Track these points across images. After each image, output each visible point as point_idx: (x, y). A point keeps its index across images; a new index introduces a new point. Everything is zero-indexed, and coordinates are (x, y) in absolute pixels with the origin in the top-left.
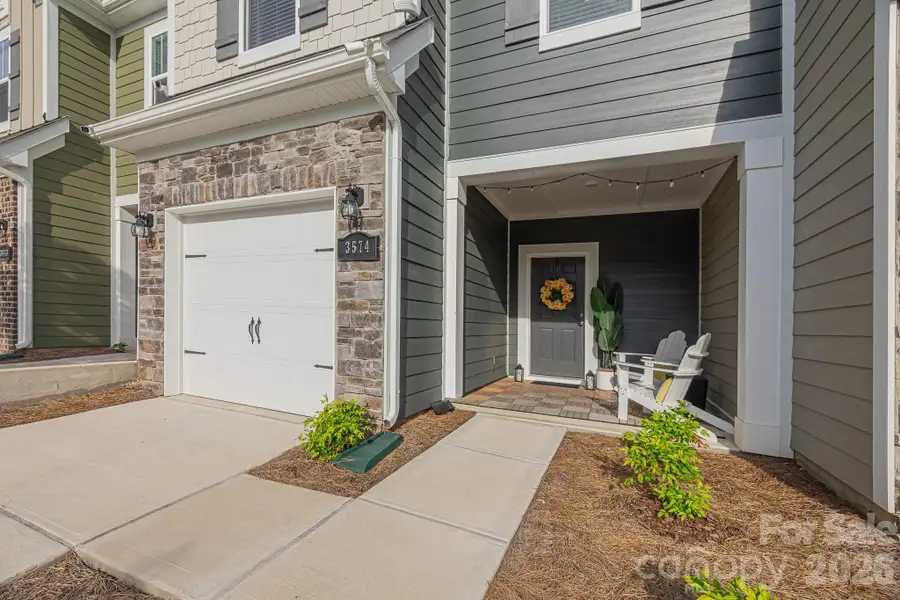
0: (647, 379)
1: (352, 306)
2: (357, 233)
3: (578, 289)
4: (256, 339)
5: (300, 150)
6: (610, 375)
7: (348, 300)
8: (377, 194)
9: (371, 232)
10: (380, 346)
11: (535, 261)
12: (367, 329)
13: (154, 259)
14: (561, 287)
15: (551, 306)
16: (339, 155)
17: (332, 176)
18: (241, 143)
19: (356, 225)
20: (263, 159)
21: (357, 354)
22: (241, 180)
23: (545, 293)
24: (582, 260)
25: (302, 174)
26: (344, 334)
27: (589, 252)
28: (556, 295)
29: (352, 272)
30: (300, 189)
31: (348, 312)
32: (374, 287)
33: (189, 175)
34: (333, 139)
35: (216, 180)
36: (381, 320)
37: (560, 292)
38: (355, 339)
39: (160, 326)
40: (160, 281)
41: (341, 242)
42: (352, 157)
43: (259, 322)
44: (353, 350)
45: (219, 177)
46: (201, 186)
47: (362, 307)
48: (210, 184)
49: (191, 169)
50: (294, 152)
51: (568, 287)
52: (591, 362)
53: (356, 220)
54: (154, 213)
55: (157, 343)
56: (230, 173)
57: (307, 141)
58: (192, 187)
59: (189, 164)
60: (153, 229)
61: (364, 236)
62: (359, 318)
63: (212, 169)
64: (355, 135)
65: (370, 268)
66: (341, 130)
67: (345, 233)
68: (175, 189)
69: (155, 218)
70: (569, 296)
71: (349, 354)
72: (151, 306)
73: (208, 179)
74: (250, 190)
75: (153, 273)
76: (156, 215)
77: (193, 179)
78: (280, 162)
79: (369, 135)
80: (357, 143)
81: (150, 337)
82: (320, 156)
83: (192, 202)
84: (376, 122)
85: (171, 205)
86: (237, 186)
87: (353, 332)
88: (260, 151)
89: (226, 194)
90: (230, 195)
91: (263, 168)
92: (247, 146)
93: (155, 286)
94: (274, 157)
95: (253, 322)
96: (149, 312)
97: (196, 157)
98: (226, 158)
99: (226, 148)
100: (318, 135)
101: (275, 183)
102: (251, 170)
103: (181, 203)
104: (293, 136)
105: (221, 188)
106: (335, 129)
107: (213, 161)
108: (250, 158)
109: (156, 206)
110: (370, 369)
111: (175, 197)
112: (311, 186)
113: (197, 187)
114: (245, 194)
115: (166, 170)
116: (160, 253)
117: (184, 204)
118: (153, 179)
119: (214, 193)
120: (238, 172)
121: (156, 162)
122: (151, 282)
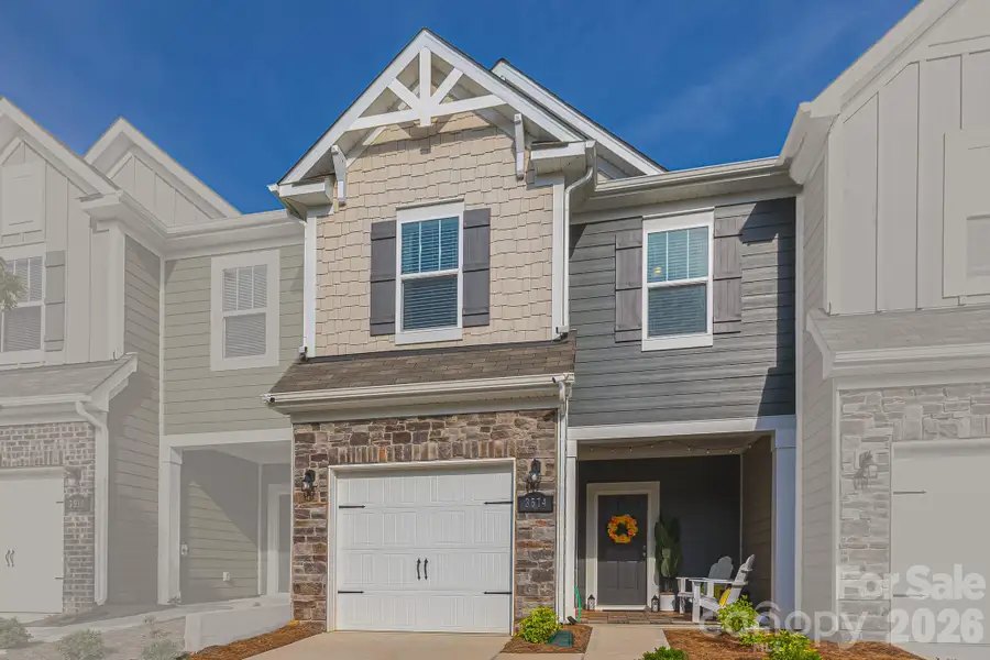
0: (711, 593)
1: (530, 545)
2: (533, 493)
3: (642, 525)
4: (422, 574)
5: (482, 429)
6: (672, 597)
7: (525, 540)
8: (552, 466)
9: (546, 492)
10: (553, 572)
11: (601, 498)
12: (542, 561)
13: (314, 510)
14: (626, 522)
15: (618, 539)
16: (520, 436)
17: (512, 450)
18: (421, 418)
19: (533, 488)
20: (444, 432)
21: (533, 579)
22: (421, 447)
23: (612, 528)
24: (645, 497)
25: (483, 447)
26: (521, 566)
27: (651, 490)
28: (622, 529)
29: (528, 521)
30: (481, 458)
31: (526, 550)
32: (548, 531)
33: (359, 439)
34: (513, 423)
35: (392, 445)
36: (553, 554)
37: (625, 526)
38: (532, 569)
39: (323, 570)
40: (323, 530)
41: (520, 499)
42: (529, 438)
43: (426, 561)
44: (530, 577)
45: (394, 442)
46: (375, 449)
47: (537, 546)
48: (385, 448)
49: (363, 434)
50: (477, 429)
51: (633, 522)
52: (652, 589)
53: (532, 485)
54: (315, 469)
55: (320, 585)
56: (409, 441)
57: (489, 423)
58: (364, 449)
59: (363, 429)
60: (314, 484)
61: (542, 496)
62: (534, 553)
63: (387, 437)
64: (532, 422)
65: (544, 517)
66: (521, 418)
67: (523, 493)
68: (341, 449)
69: (317, 475)
70: (634, 530)
71: (526, 580)
72: (310, 553)
73: (382, 444)
74: (430, 456)
75: (312, 523)
76: (318, 471)
77: (366, 442)
78: (462, 435)
79: (544, 423)
80: (533, 428)
81: (309, 581)
82: (501, 435)
83: (364, 462)
84: (552, 415)
85: (336, 463)
86: (416, 453)
87: (530, 564)
88: (441, 426)
89: (403, 457)
90: (408, 459)
91: (444, 440)
92: (427, 420)
93: (315, 534)
94: (455, 431)
95: (419, 562)
96: (307, 558)
97: (371, 425)
98: (402, 428)
99: (403, 419)
100: (499, 419)
101: (457, 452)
102: (431, 440)
103: (349, 462)
104: (476, 418)
105: (398, 451)
106: (515, 417)
107: (388, 429)
108: (431, 430)
109: (317, 463)
110: (544, 590)
111: (342, 457)
112: (491, 456)
113: (370, 450)
114: (425, 458)
115: (330, 433)
116: (322, 505)
117: (354, 463)
118: (312, 439)
119: (390, 455)
120: (417, 440)
121: (316, 425)
122: (310, 531)
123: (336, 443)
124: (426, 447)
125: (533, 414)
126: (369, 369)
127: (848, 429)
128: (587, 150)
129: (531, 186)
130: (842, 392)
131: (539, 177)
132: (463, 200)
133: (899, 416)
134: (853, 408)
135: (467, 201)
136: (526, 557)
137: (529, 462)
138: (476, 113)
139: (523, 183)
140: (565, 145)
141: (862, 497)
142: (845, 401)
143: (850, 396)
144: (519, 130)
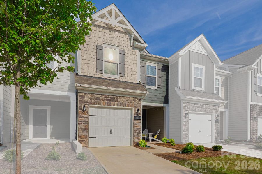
1: (136, 127)
4: (111, 133)
5: (127, 100)
7: (136, 126)
12: (139, 130)
13: (85, 116)
16: (135, 103)
17: (133, 106)
18: (113, 96)
19: (137, 114)
20: (118, 100)
25: (127, 104)
29: (136, 122)
30: (127, 107)
31: (136, 128)
32: (140, 124)
35: (106, 101)
36: (141, 129)
38: (137, 132)
39: (87, 132)
40: (88, 121)
41: (134, 117)
43: (112, 130)
46: (102, 102)
47: (138, 127)
49: (99, 98)
50: (126, 100)
55: (87, 136)
57: (128, 99)
59: (99, 96)
61: (139, 116)
63: (105, 99)
65: (139, 121)
66: (135, 99)
67: (135, 115)
71: (136, 134)
72: (84, 127)
73: (104, 101)
74: (115, 105)
75: (84, 119)
76: (86, 106)
77: (99, 100)
78: (122, 101)
79: (139, 101)
80: (137, 102)
81: (84, 135)
82: (131, 102)
83: (99, 105)
84: (140, 99)
85: (91, 104)
86: (112, 104)
87: (136, 131)
88: (118, 98)
89: (109, 105)
90: (110, 105)
91: (119, 102)
92: (115, 97)
93: (85, 122)
94: (121, 100)
95: (110, 130)
96: (83, 129)
97: (101, 96)
98: (109, 98)
99: (109, 95)
100: (131, 99)
101: (121, 105)
102: (116, 101)
103: (95, 104)
104: (125, 98)
105: (108, 103)
106: (133, 99)
107: (105, 97)
108: (115, 99)
109: (86, 104)
110: (139, 136)
111: (93, 103)
112: (129, 107)
113: (100, 102)
114: (114, 105)
115: (90, 96)
116: (87, 115)
117: (96, 105)
118: (84, 97)
119: (106, 104)
120: (112, 101)
121: (85, 93)
122: (84, 122)
123: (91, 99)
124: (115, 103)
125: (137, 99)
126: (99, 82)
127: (184, 108)
128: (146, 46)
129: (133, 49)
130: (183, 102)
131: (135, 48)
132: (119, 47)
133: (190, 107)
134: (185, 105)
135: (120, 47)
136: (135, 129)
137: (136, 109)
138: (122, 28)
139: (131, 47)
140: (142, 43)
141: (186, 120)
142: (184, 104)
143: (184, 103)
144: (133, 36)
